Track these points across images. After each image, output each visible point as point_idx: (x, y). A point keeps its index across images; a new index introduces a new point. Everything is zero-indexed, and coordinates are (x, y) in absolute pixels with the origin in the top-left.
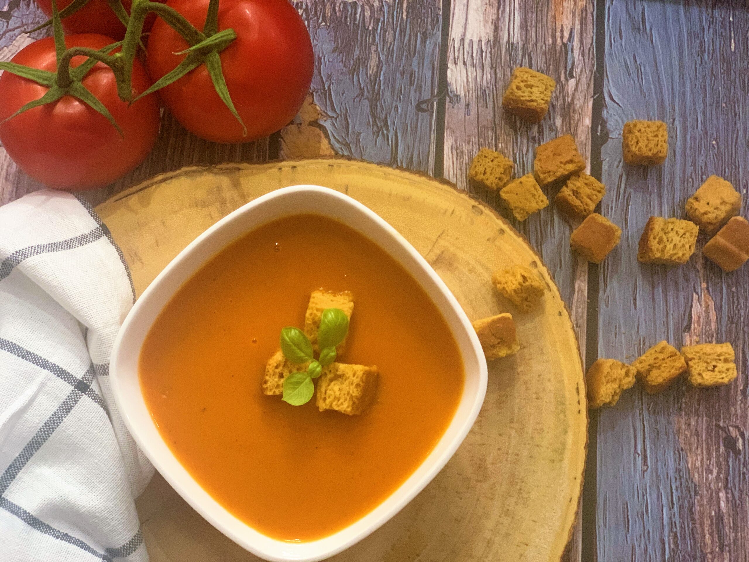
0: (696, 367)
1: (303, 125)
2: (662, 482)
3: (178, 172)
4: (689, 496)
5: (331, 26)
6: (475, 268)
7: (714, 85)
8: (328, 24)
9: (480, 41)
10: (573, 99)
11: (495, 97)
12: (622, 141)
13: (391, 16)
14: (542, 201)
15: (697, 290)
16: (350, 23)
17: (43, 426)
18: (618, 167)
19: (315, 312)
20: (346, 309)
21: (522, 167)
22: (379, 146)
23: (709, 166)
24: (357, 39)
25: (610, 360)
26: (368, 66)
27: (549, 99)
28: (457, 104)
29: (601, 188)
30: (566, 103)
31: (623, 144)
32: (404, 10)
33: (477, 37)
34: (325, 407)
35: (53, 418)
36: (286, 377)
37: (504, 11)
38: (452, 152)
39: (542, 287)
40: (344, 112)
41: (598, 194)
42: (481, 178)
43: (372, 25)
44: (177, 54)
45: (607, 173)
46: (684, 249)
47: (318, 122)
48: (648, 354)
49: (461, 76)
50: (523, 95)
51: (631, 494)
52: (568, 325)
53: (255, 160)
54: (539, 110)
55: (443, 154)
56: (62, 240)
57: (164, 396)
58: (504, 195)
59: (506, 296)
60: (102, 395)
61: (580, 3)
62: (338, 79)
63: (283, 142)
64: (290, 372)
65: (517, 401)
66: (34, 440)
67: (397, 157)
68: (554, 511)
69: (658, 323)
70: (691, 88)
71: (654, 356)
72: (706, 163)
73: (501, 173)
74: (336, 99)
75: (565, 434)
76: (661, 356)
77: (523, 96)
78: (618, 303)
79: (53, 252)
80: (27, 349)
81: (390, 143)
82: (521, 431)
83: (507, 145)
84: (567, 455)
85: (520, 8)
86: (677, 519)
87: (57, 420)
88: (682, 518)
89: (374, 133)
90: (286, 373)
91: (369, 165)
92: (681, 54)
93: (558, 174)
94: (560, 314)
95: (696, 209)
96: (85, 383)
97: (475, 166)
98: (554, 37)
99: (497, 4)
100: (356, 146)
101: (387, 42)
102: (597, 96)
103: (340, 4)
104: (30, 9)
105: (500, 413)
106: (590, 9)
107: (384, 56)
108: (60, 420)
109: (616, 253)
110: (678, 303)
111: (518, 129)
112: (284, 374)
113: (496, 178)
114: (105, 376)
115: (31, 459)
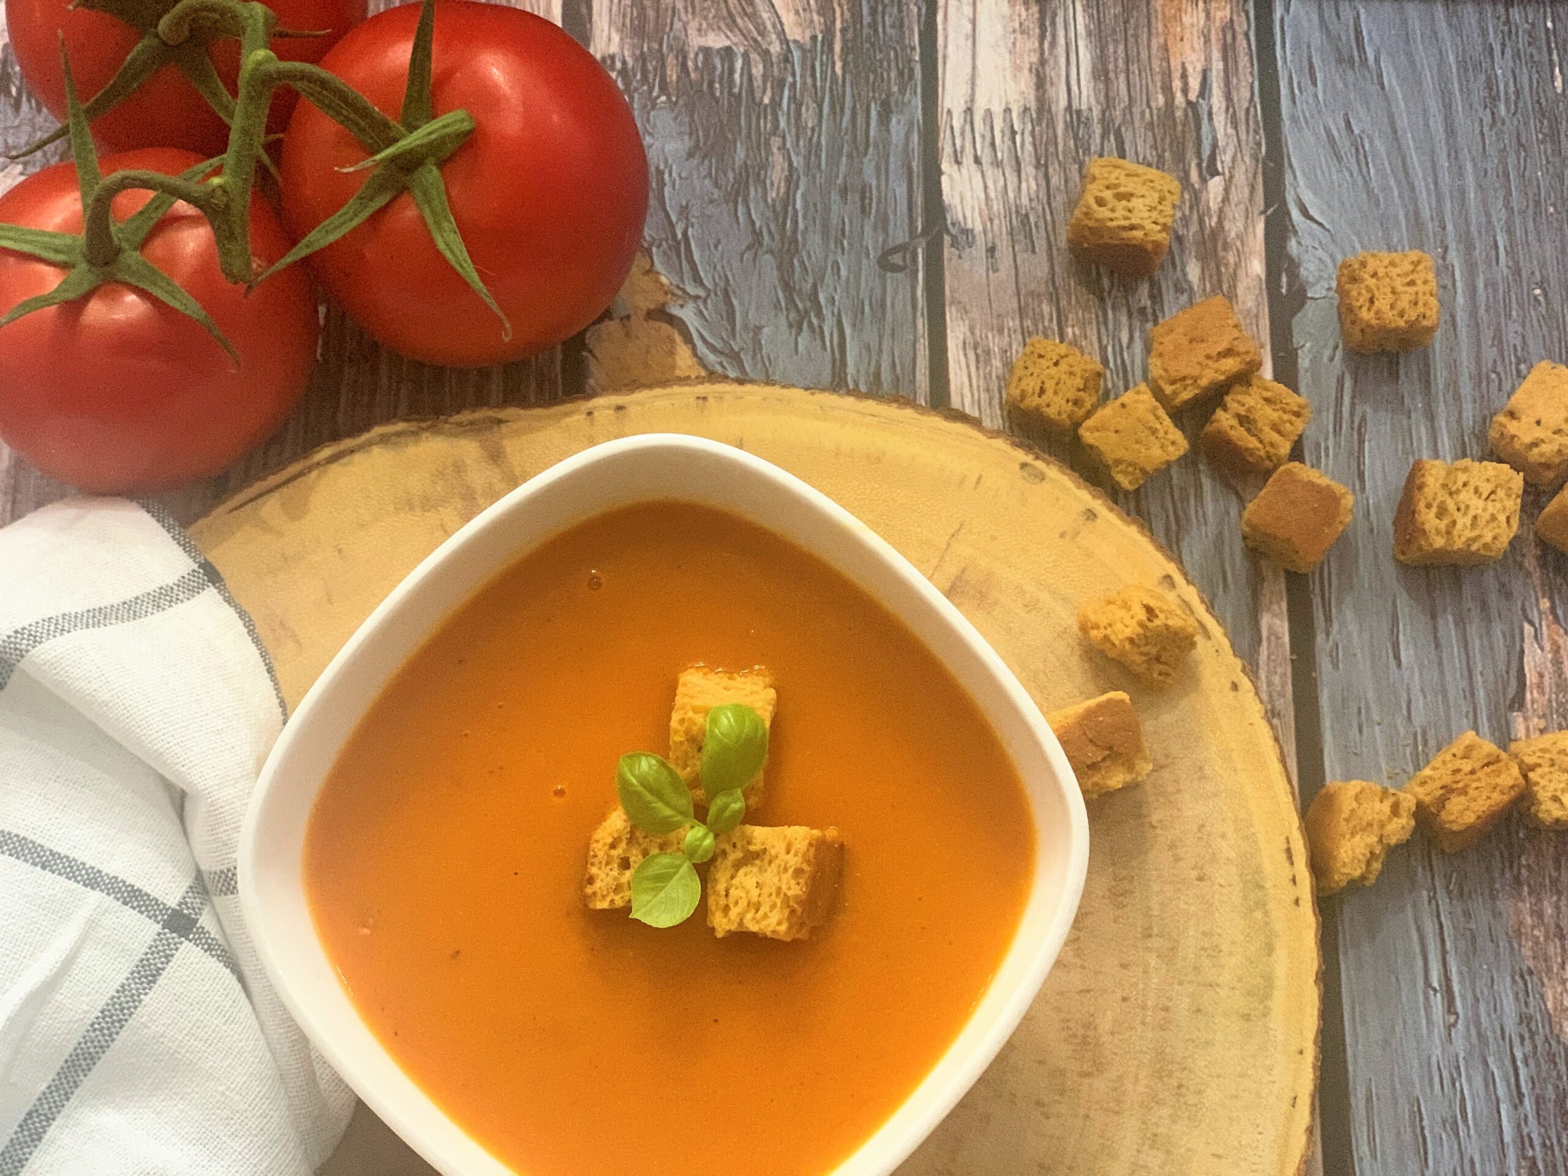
0: (1547, 783)
1: (633, 318)
2: (1493, 1048)
3: (365, 437)
4: (1554, 1074)
5: (681, 102)
6: (1038, 600)
7: (1525, 169)
8: (674, 99)
9: (1008, 110)
10: (1220, 221)
11: (1050, 228)
12: (1336, 302)
13: (809, 73)
14: (1173, 443)
15: (1530, 617)
16: (722, 93)
17: (97, 1018)
18: (1331, 359)
19: (691, 714)
20: (759, 704)
21: (1121, 375)
22: (804, 352)
23: (1531, 342)
24: (739, 124)
25: (1353, 782)
26: (768, 182)
27: (1169, 221)
28: (968, 250)
29: (1300, 406)
30: (1207, 231)
31: (1339, 308)
32: (836, 58)
33: (1000, 104)
34: (727, 928)
35: (119, 998)
36: (636, 866)
37: (1053, 44)
38: (965, 355)
39: (1191, 629)
40: (722, 284)
41: (1294, 418)
42: (1034, 404)
43: (769, 93)
44: (345, 170)
45: (1309, 374)
46: (1495, 525)
47: (668, 310)
48: (1437, 762)
49: (972, 189)
50: (1112, 215)
51: (1426, 1079)
52: (1255, 710)
53: (532, 399)
54: (1150, 247)
55: (947, 359)
56: (116, 601)
57: (366, 931)
58: (1088, 436)
59: (1111, 654)
60: (226, 940)
61: (1219, 14)
62: (703, 214)
63: (591, 359)
64: (645, 853)
65: (1156, 887)
66: (79, 1051)
67: (846, 374)
68: (1260, 1129)
69: (1451, 694)
70: (1477, 179)
71: (1451, 767)
72: (1523, 337)
73: (1079, 390)
74: (702, 256)
75: (1269, 955)
76: (1467, 766)
77: (1111, 220)
78: (1359, 656)
79: (96, 629)
80: (51, 847)
81: (828, 344)
82: (1169, 955)
83: (1085, 328)
84: (1278, 1000)
85: (1089, 34)
86: (1533, 1128)
87: (127, 1002)
88: (1544, 1126)
89: (790, 326)
90: (635, 858)
91: (785, 392)
92: (1448, 106)
93: (1204, 382)
94: (1235, 687)
95: (1513, 437)
96: (185, 915)
97: (1020, 379)
98: (1167, 90)
99: (1037, 31)
100: (754, 357)
101: (805, 128)
102: (1272, 209)
103: (697, 55)
104: (22, 114)
105: (1119, 916)
106: (1241, 26)
107: (801, 159)
108: (134, 1001)
109: (1344, 546)
110: (1492, 648)
111: (1105, 294)
112: (632, 859)
113: (1068, 401)
114: (230, 896)
115: (76, 1094)
